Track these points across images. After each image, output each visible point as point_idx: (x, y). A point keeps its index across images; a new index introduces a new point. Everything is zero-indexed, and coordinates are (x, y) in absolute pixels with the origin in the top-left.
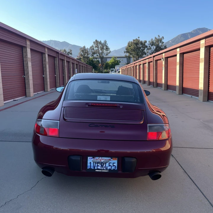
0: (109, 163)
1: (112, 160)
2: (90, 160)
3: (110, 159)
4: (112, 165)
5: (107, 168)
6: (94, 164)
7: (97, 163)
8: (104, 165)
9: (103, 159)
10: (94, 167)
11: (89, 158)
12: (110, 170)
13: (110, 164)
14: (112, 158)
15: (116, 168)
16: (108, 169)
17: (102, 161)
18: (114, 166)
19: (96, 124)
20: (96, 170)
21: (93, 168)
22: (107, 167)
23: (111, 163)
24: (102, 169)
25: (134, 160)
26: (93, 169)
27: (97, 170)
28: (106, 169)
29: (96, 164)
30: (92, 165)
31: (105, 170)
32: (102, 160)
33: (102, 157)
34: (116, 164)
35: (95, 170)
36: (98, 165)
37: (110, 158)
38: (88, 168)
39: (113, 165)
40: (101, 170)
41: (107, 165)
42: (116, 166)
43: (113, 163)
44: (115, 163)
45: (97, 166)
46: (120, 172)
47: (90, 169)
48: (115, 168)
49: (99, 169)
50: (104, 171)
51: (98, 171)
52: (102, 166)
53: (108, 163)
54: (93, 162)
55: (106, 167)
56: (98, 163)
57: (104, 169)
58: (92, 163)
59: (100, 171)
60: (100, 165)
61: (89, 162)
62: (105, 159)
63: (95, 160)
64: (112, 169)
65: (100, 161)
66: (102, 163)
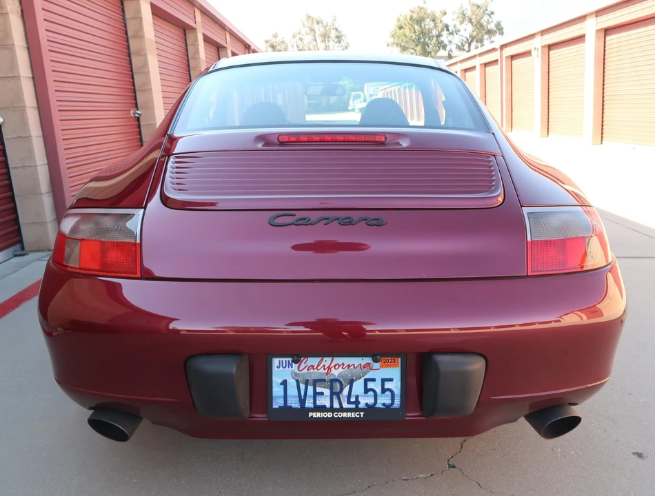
0: (366, 381)
1: (376, 365)
3: (369, 364)
4: (379, 390)
5: (357, 402)
6: (302, 386)
7: (311, 382)
10: (303, 401)
11: (276, 361)
12: (370, 409)
13: (370, 385)
14: (376, 361)
16: (361, 405)
17: (336, 373)
18: (388, 393)
19: (299, 214)
20: (310, 414)
21: (297, 406)
22: (357, 397)
23: (374, 380)
24: (336, 405)
26: (296, 409)
27: (312, 410)
28: (353, 406)
29: (310, 389)
30: (292, 391)
31: (347, 410)
33: (333, 354)
34: (395, 385)
35: (304, 410)
36: (319, 390)
37: (368, 360)
38: (275, 406)
39: (384, 390)
40: (332, 409)
41: (358, 387)
42: (397, 392)
43: (383, 381)
44: (391, 380)
45: (316, 394)
46: (411, 415)
47: (286, 408)
49: (322, 409)
50: (345, 415)
51: (318, 415)
52: (335, 394)
53: (362, 380)
54: (298, 382)
55: (353, 399)
56: (316, 382)
57: (345, 405)
58: (292, 383)
59: (329, 415)
60: (327, 392)
61: (277, 379)
62: (349, 366)
63: (305, 371)
64: (379, 405)
65: (327, 374)
66: (333, 381)
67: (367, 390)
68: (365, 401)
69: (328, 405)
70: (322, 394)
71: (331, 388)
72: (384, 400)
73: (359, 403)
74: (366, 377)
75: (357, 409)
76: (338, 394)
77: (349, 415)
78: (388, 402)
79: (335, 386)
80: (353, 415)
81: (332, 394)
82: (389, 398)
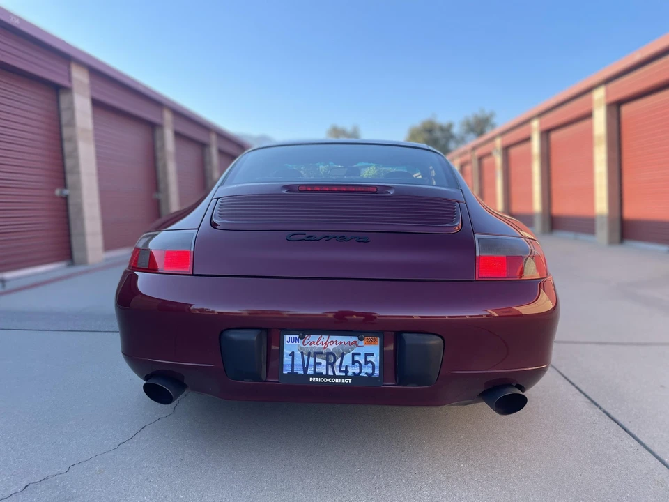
0: (353, 354)
1: (361, 343)
3: (356, 342)
5: (346, 371)
7: (312, 354)
9: (332, 343)
10: (305, 369)
11: (287, 337)
12: (356, 376)
14: (361, 339)
15: (377, 372)
17: (331, 348)
18: (370, 365)
20: (311, 379)
21: (301, 372)
23: (359, 354)
25: (435, 341)
26: (301, 375)
27: (312, 376)
30: (298, 361)
31: (339, 377)
32: (329, 346)
33: (329, 334)
34: (375, 359)
35: (306, 376)
36: (318, 360)
37: (355, 339)
38: (285, 372)
39: (367, 362)
40: (327, 376)
41: (347, 359)
43: (367, 355)
45: (316, 364)
46: (390, 384)
47: (293, 374)
48: (373, 369)
49: (320, 375)
50: (337, 380)
51: (317, 380)
52: (330, 364)
54: (302, 353)
55: (343, 369)
56: (316, 354)
58: (298, 353)
59: (325, 380)
61: (287, 351)
62: (341, 343)
63: (308, 345)
64: (363, 374)
65: (324, 348)
66: (329, 354)
67: (354, 362)
69: (325, 373)
70: (320, 363)
71: (327, 360)
72: (367, 370)
73: (348, 372)
74: (353, 352)
75: (346, 377)
76: (332, 364)
77: (340, 380)
78: (370, 372)
79: (330, 357)
80: (343, 381)
81: (328, 364)
82: (371, 368)
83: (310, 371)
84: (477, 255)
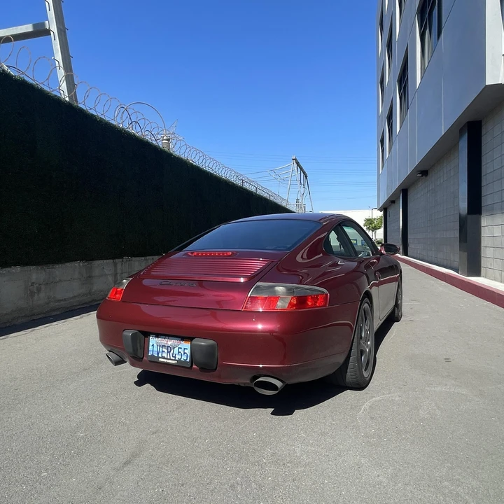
1: (182, 342)
2: (153, 341)
3: (180, 342)
5: (175, 357)
6: (158, 347)
7: (161, 346)
8: (172, 352)
9: (170, 341)
10: (158, 354)
11: (151, 336)
12: (179, 360)
13: (180, 350)
14: (182, 340)
15: (188, 360)
16: (177, 359)
18: (186, 355)
20: (160, 359)
22: (175, 355)
23: (181, 348)
24: (168, 357)
26: (156, 356)
29: (161, 349)
30: (155, 349)
32: (168, 344)
34: (188, 352)
35: (158, 357)
36: (164, 350)
37: (180, 340)
38: (150, 354)
39: (184, 353)
40: (167, 359)
41: (176, 349)
42: (189, 355)
43: (184, 349)
44: (187, 349)
45: (162, 351)
47: (153, 355)
48: (187, 357)
49: (164, 358)
50: (170, 361)
51: (162, 360)
52: (169, 352)
54: (157, 345)
56: (163, 346)
57: (172, 358)
58: (155, 345)
59: (165, 360)
60: (166, 351)
61: (151, 344)
63: (160, 342)
64: (182, 360)
66: (168, 347)
67: (179, 352)
68: (178, 357)
69: (166, 357)
72: (184, 358)
74: (179, 347)
75: (175, 360)
79: (169, 349)
80: (173, 362)
83: (160, 355)
84: (249, 295)
